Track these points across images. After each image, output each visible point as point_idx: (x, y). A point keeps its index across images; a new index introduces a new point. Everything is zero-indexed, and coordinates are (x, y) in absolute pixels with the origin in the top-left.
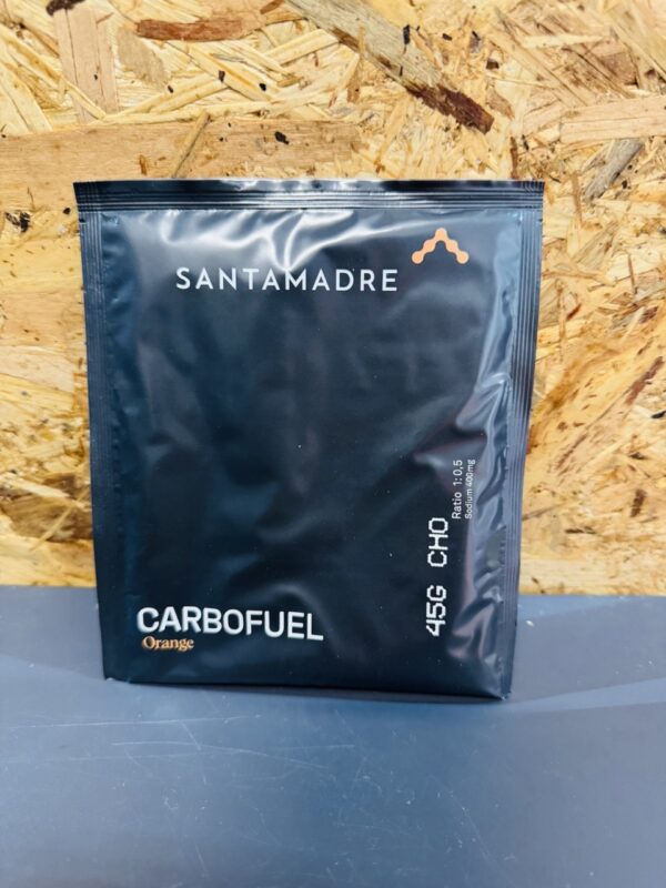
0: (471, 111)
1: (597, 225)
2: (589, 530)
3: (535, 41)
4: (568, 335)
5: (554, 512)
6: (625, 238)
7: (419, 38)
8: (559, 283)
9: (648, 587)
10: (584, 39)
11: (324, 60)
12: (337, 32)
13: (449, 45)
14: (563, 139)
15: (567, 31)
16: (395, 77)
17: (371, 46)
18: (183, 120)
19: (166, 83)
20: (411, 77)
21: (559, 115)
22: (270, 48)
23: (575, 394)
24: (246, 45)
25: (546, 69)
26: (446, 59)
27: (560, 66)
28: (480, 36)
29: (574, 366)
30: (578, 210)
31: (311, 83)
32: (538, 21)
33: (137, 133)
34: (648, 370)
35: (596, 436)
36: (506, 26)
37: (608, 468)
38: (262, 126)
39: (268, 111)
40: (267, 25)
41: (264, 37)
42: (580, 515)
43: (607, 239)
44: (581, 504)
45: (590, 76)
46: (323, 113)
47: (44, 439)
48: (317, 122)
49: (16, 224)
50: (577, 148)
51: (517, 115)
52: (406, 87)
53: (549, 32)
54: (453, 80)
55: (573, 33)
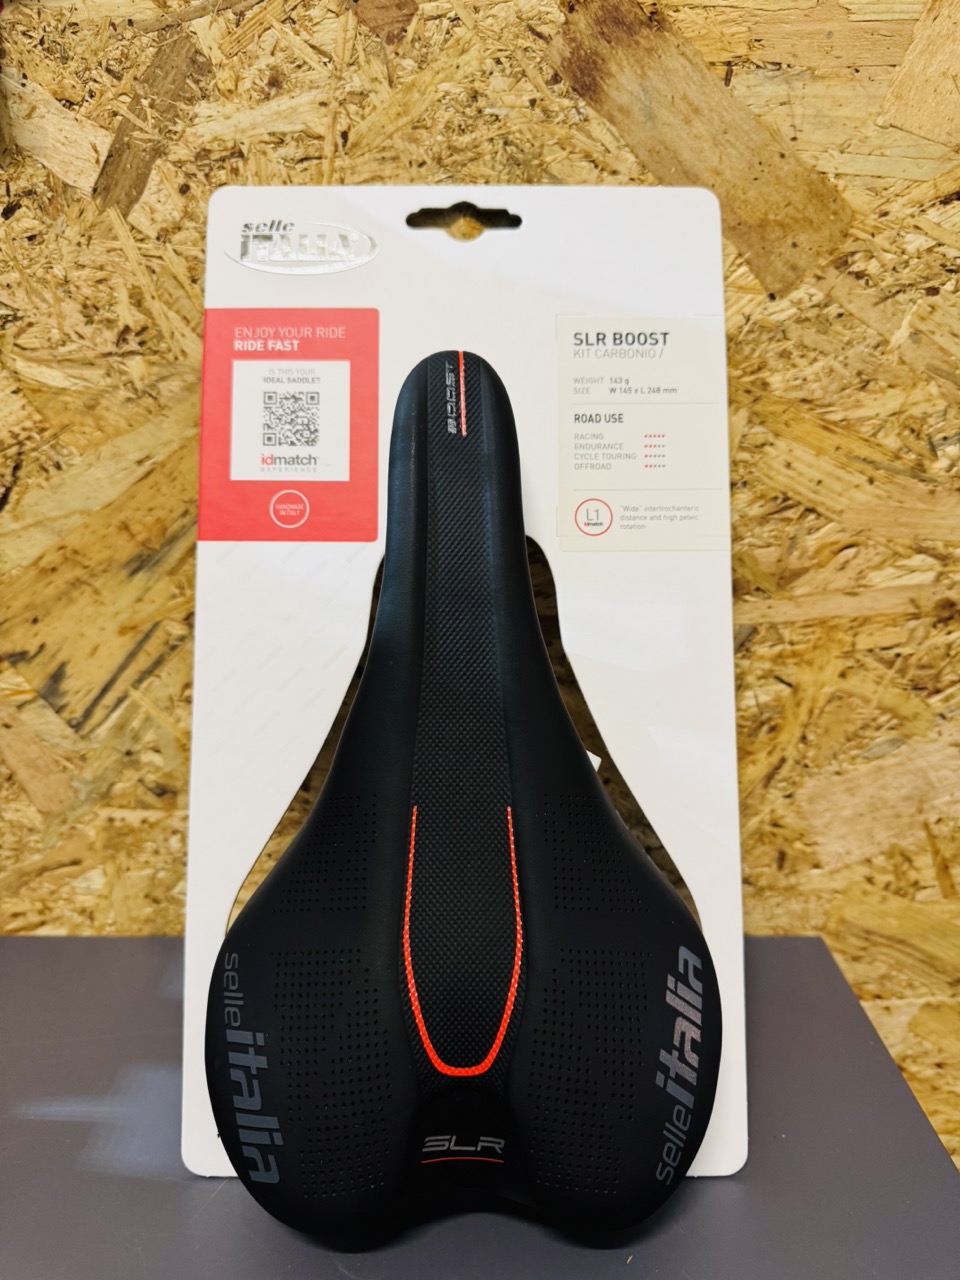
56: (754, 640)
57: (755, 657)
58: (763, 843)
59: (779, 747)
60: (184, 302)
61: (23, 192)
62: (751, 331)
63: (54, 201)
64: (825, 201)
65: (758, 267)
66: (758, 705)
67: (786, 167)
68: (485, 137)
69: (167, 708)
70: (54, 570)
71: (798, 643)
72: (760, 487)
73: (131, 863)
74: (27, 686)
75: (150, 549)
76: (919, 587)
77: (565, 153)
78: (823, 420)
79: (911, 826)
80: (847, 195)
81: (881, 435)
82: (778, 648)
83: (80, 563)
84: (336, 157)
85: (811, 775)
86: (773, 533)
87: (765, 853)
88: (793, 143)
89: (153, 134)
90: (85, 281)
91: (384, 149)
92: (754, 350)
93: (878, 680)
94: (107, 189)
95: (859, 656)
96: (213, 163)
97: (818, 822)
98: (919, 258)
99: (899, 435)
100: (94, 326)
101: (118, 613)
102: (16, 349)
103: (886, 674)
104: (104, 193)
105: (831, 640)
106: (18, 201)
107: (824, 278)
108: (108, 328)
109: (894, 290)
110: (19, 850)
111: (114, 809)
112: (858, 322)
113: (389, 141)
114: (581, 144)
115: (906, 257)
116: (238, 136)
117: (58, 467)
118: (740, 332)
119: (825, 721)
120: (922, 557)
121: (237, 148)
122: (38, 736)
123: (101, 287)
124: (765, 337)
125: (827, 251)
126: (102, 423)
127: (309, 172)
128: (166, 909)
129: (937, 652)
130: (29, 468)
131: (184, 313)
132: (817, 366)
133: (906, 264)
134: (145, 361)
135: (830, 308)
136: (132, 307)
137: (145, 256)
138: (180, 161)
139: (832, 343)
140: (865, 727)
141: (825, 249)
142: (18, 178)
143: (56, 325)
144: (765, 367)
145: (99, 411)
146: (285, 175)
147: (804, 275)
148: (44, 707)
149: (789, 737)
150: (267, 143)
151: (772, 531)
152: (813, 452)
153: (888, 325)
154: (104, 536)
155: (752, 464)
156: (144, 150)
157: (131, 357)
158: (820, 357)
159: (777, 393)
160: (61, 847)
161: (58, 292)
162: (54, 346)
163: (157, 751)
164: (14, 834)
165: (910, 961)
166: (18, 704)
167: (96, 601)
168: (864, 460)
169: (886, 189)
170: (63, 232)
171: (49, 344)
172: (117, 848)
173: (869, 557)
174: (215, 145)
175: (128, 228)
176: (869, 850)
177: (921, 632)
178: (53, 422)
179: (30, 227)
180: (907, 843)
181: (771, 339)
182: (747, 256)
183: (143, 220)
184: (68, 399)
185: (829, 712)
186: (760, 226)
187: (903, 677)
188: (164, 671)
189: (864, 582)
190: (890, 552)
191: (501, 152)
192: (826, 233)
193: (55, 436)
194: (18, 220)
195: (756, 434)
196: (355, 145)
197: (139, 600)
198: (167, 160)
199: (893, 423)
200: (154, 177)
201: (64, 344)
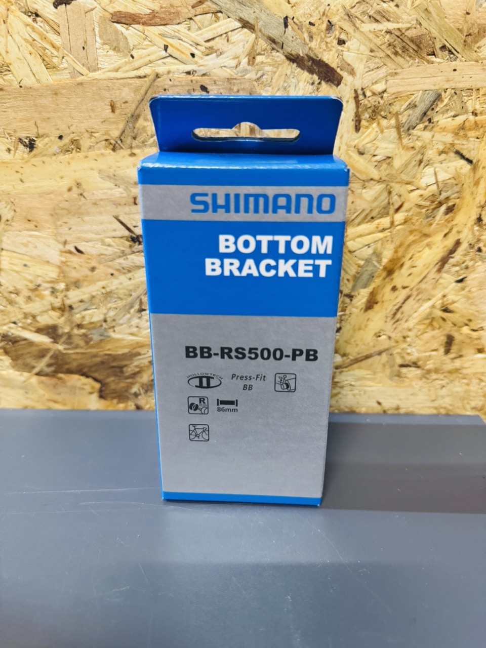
0: (328, 72)
1: (413, 148)
2: (415, 365)
3: (368, 27)
4: (396, 223)
5: (390, 352)
6: (431, 156)
7: (293, 24)
8: (389, 187)
9: (458, 408)
10: (400, 26)
11: (232, 38)
12: (241, 20)
13: (313, 29)
14: (388, 90)
15: (388, 20)
16: (279, 49)
17: (263, 30)
18: (140, 77)
19: (129, 52)
20: (288, 49)
21: (385, 74)
22: (197, 30)
23: (402, 265)
24: (182, 28)
25: (376, 44)
26: (311, 38)
27: (385, 43)
28: (333, 23)
29: (401, 245)
30: (400, 138)
31: (224, 53)
32: (370, 14)
33: (110, 85)
34: (451, 249)
35: (417, 295)
36: (349, 17)
37: (427, 319)
38: (192, 81)
39: (196, 71)
40: (195, 16)
41: (194, 23)
42: (408, 354)
43: (419, 157)
44: (409, 345)
45: (404, 49)
46: (232, 73)
47: (37, 299)
48: (228, 79)
49: (26, 146)
50: (397, 97)
51: (358, 74)
52: (286, 56)
53: (377, 21)
54: (316, 51)
55: (393, 22)
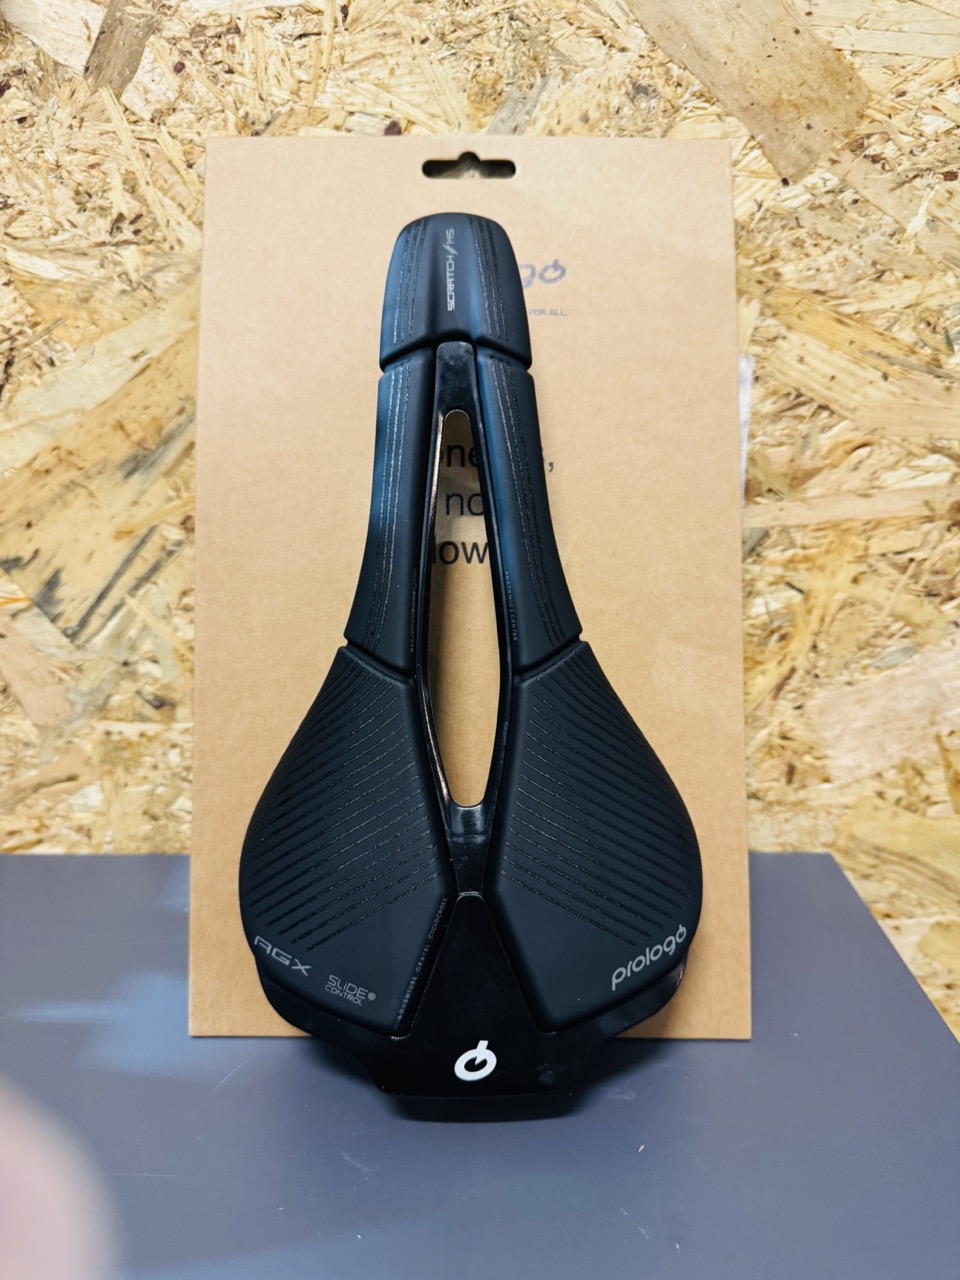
56: (765, 545)
57: (766, 563)
58: (772, 757)
59: (789, 657)
60: (180, 188)
61: (13, 71)
62: (763, 219)
63: (45, 81)
64: (841, 80)
65: (772, 150)
66: (768, 613)
67: (801, 43)
68: (491, 11)
69: (164, 617)
70: (47, 471)
71: (810, 547)
72: (772, 383)
73: (129, 779)
74: (21, 594)
75: (145, 449)
76: (934, 488)
77: (573, 29)
78: (836, 312)
79: (923, 738)
80: (862, 74)
81: (895, 328)
82: (790, 553)
83: (74, 465)
84: (335, 33)
85: (821, 686)
86: (786, 432)
87: (773, 767)
88: (808, 18)
89: (146, 9)
90: (77, 166)
91: (385, 24)
92: (766, 238)
93: (891, 586)
94: (99, 68)
95: (871, 561)
96: (208, 39)
97: (828, 735)
98: (937, 141)
99: (914, 328)
100: (87, 213)
101: (113, 517)
102: (7, 239)
103: (898, 580)
104: (95, 71)
105: (843, 543)
106: (8, 81)
107: (839, 162)
108: (101, 216)
109: (911, 175)
110: (14, 765)
111: (111, 722)
112: (874, 208)
113: (390, 15)
114: (589, 19)
115: (923, 140)
116: (235, 12)
117: (52, 363)
118: (753, 219)
119: (836, 628)
120: (937, 457)
121: (234, 23)
122: (33, 646)
123: (93, 172)
124: (778, 224)
125: (843, 133)
126: (96, 317)
127: (308, 49)
128: (165, 826)
129: (951, 557)
130: (21, 365)
131: (180, 199)
132: (831, 255)
133: (924, 147)
134: (139, 251)
135: (845, 193)
136: (127, 194)
137: (139, 139)
138: (174, 38)
139: (846, 231)
140: (877, 635)
141: (840, 131)
142: (7, 56)
143: (47, 213)
144: (778, 257)
145: (93, 304)
146: (283, 51)
147: (818, 158)
148: (39, 616)
149: (799, 645)
150: (265, 18)
151: (783, 429)
152: (827, 346)
153: (905, 212)
154: (99, 436)
155: (765, 359)
156: (138, 26)
157: (125, 246)
158: (835, 246)
159: (790, 284)
160: (58, 762)
161: (49, 177)
162: (46, 235)
163: (155, 661)
164: (10, 749)
165: (919, 879)
166: (12, 612)
167: (91, 505)
168: (879, 354)
169: (903, 67)
170: (55, 114)
171: (40, 233)
172: (113, 763)
173: (883, 456)
174: (211, 19)
175: (121, 109)
176: (879, 764)
177: (935, 536)
178: (45, 316)
179: (19, 108)
180: (919, 757)
181: (783, 227)
182: (759, 138)
183: (136, 100)
184: (60, 291)
185: (841, 620)
186: (774, 106)
187: (916, 583)
188: (161, 578)
189: (877, 483)
190: (905, 452)
191: (506, 27)
192: (842, 114)
193: (48, 330)
194: (7, 102)
195: (768, 326)
196: (355, 20)
197: (135, 503)
198: (161, 37)
199: (908, 315)
200: (148, 55)
201: (55, 234)
